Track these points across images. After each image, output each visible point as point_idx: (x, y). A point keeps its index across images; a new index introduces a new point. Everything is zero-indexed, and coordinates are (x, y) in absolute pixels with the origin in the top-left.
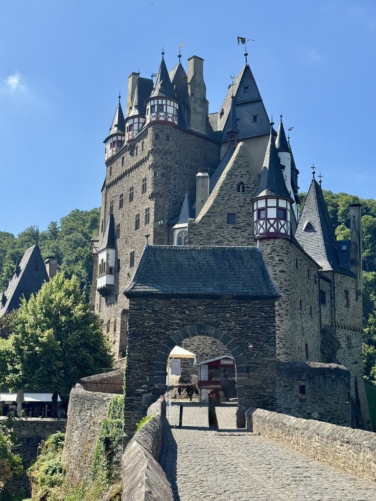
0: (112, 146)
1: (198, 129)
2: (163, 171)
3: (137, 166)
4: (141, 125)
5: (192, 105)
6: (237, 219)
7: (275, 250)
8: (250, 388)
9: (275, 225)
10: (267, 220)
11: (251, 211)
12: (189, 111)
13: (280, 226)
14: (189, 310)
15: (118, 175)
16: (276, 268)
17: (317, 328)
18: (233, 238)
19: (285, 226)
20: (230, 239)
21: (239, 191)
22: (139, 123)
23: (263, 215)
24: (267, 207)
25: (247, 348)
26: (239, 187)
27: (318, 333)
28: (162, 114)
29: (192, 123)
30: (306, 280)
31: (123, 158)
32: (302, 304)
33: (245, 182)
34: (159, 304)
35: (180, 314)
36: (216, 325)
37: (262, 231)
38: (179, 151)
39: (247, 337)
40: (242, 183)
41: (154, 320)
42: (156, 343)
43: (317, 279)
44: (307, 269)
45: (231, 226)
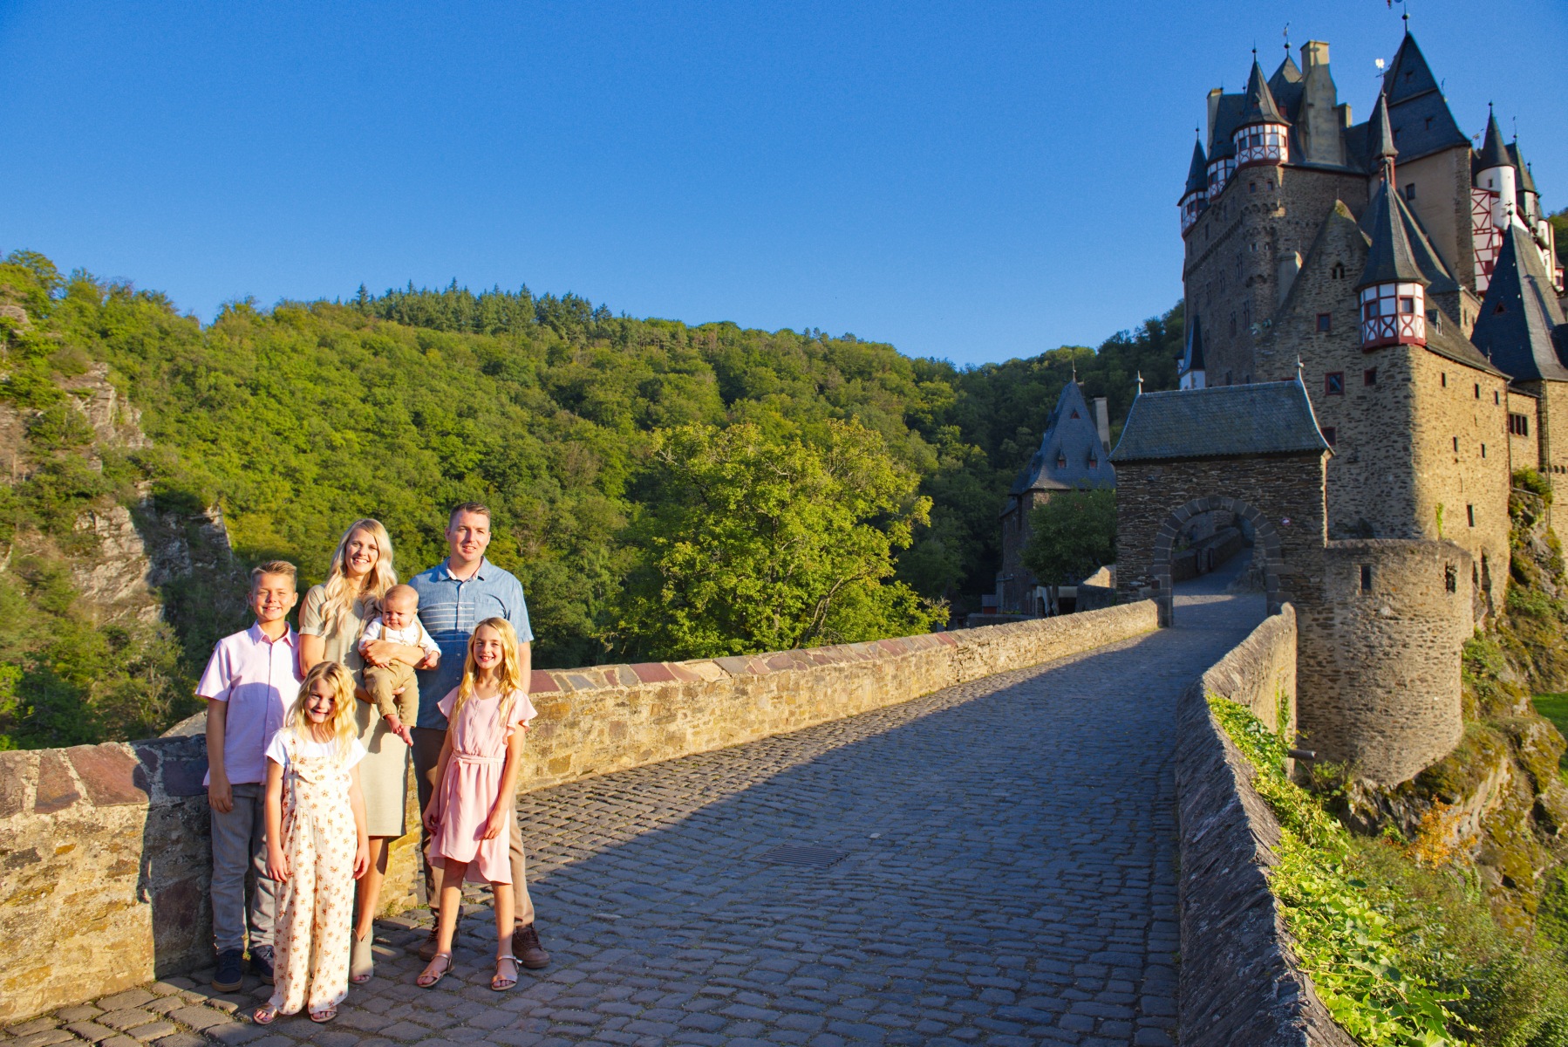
0: (1190, 208)
1: (1324, 158)
2: (1267, 240)
3: (1228, 236)
4: (1229, 171)
5: (1311, 121)
6: (1333, 323)
7: (1394, 365)
8: (1288, 577)
9: (1394, 326)
10: (1380, 318)
11: (1356, 306)
12: (1306, 134)
13: (1402, 325)
14: (1197, 477)
15: (1201, 253)
16: (1397, 393)
17: (1501, 479)
18: (1328, 352)
19: (1412, 325)
20: (1323, 355)
21: (1334, 277)
22: (1226, 168)
23: (1372, 314)
24: (1379, 298)
25: (1281, 524)
26: (1335, 271)
27: (1504, 485)
28: (1257, 149)
29: (1312, 152)
30: (1469, 404)
31: (1207, 226)
32: (1459, 442)
33: (1344, 262)
34: (1156, 472)
35: (1186, 482)
36: (1235, 495)
37: (1372, 337)
38: (1293, 203)
39: (1281, 509)
40: (1339, 265)
41: (1150, 493)
42: (1153, 522)
43: (1501, 398)
44: (1472, 385)
45: (1323, 335)
